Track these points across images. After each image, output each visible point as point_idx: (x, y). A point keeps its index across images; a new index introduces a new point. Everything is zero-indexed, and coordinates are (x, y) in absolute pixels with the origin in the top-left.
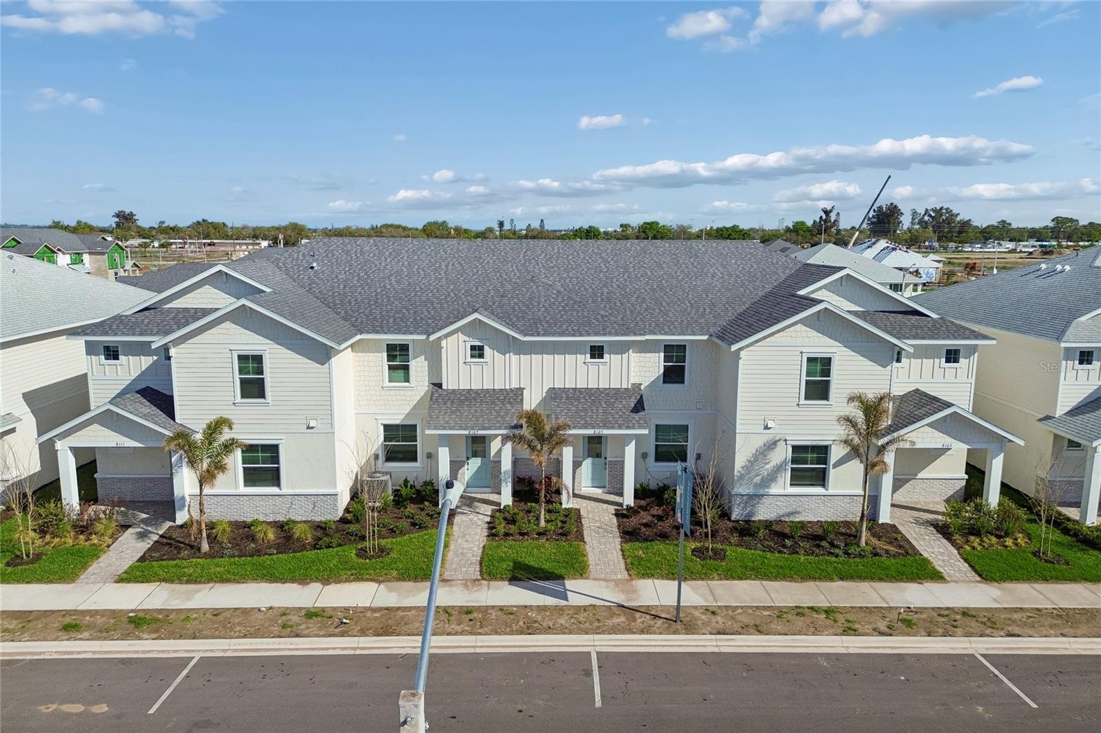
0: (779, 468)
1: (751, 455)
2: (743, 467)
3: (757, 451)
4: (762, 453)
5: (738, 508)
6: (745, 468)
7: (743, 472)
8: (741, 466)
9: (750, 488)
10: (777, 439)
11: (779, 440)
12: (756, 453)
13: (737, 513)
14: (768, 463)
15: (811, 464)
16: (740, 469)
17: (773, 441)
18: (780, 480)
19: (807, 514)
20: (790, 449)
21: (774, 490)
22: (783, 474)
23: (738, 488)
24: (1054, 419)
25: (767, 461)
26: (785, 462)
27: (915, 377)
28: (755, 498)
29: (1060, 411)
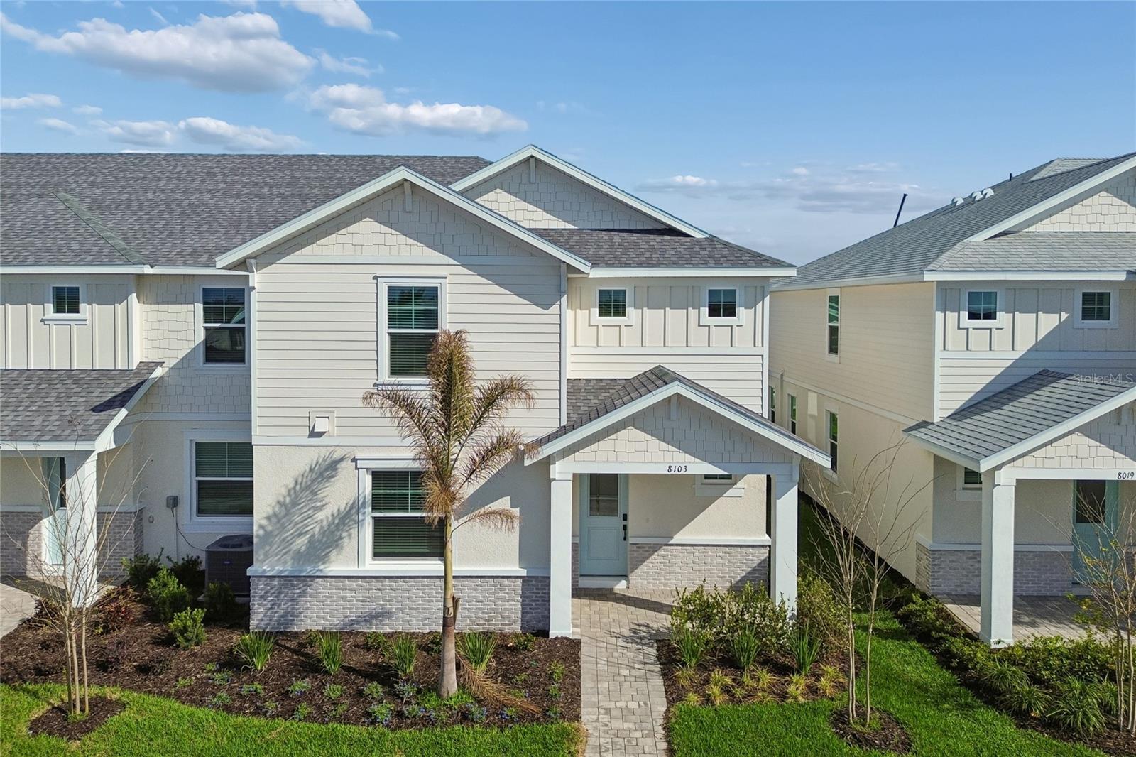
0: (347, 518)
1: (284, 491)
2: (268, 518)
3: (296, 483)
4: (308, 487)
5: (261, 605)
6: (274, 520)
7: (269, 528)
8: (265, 515)
9: (285, 563)
10: (337, 456)
11: (342, 459)
12: (294, 488)
13: (261, 616)
14: (321, 508)
15: (413, 510)
16: (264, 522)
17: (329, 461)
18: (349, 545)
19: (408, 618)
20: (368, 480)
21: (337, 565)
22: (354, 532)
23: (262, 562)
24: (930, 427)
25: (319, 504)
26: (356, 507)
27: (653, 342)
28: (297, 583)
29: (941, 411)
